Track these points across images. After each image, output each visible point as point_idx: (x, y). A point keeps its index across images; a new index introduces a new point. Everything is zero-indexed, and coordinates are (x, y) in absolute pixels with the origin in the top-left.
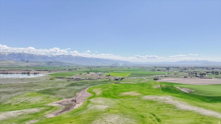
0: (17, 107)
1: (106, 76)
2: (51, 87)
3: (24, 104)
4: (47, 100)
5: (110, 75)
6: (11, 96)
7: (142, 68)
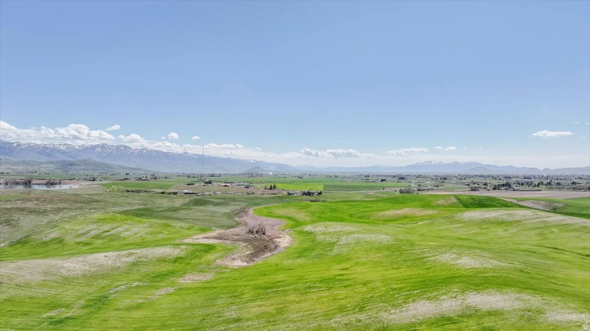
0: (91, 247)
1: (266, 189)
2: (139, 205)
3: (105, 241)
4: (167, 232)
5: (275, 187)
6: (48, 220)
7: (333, 177)
